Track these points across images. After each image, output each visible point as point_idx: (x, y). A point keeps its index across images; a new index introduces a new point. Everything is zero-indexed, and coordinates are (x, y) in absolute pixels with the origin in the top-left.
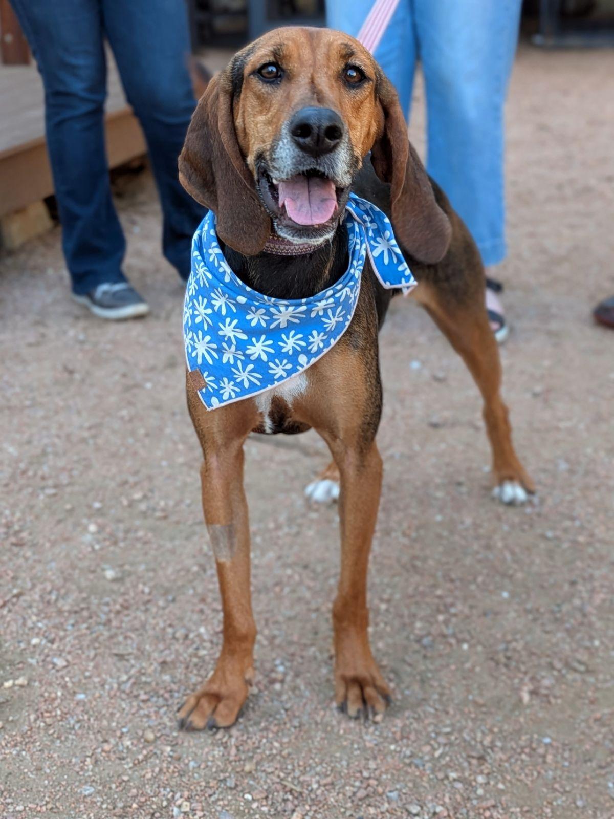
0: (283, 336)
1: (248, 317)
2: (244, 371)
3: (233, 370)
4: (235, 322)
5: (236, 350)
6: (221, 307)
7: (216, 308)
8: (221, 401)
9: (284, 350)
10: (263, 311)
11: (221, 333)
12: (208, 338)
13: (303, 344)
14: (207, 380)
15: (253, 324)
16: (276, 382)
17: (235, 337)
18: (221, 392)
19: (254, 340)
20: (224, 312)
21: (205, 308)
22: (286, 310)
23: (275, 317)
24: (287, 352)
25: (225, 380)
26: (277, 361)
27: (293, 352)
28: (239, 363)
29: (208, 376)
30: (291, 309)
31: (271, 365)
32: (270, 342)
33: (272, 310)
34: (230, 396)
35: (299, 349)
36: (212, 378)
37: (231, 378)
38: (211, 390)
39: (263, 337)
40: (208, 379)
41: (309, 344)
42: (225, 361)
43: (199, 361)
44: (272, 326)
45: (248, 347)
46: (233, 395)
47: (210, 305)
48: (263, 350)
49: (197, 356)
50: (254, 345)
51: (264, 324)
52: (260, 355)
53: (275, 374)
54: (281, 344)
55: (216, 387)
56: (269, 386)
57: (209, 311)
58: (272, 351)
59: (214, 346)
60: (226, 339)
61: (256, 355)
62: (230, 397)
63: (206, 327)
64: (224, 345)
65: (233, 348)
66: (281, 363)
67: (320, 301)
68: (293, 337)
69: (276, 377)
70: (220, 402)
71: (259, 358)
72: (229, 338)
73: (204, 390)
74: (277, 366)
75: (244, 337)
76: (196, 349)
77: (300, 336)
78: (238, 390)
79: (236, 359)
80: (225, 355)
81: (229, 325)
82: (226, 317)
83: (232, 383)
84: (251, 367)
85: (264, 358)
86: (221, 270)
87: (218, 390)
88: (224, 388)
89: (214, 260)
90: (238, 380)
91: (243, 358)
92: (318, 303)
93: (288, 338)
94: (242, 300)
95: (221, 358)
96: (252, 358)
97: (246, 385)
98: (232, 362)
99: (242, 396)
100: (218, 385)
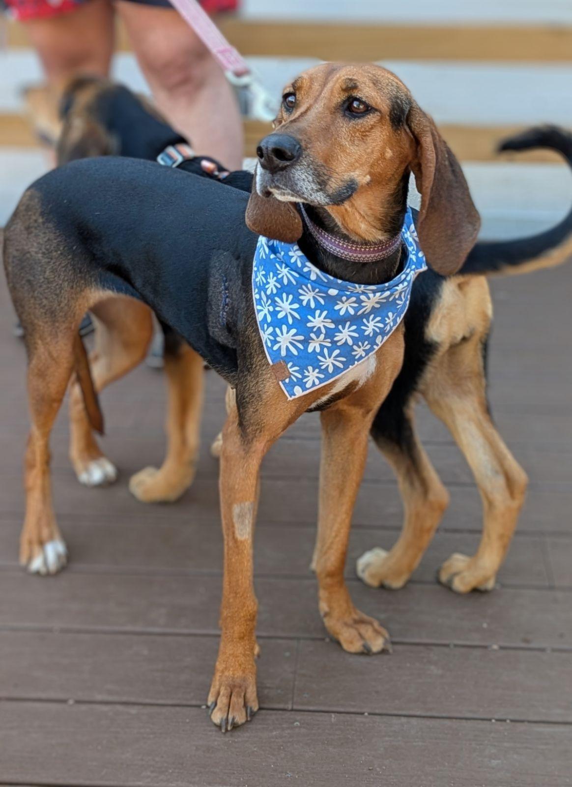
0: (365, 320)
1: (337, 308)
2: (330, 357)
3: (319, 357)
4: (325, 313)
5: (325, 338)
6: (309, 301)
7: (304, 303)
8: (304, 389)
9: (366, 333)
10: (354, 299)
11: (309, 325)
12: (294, 331)
13: (381, 325)
14: (291, 370)
15: (342, 313)
17: (324, 326)
18: (305, 380)
19: (340, 327)
20: (313, 305)
21: (291, 304)
22: (374, 296)
23: (363, 304)
24: (369, 335)
25: (310, 368)
26: (360, 344)
27: (373, 334)
28: (326, 351)
29: (292, 367)
30: (378, 294)
31: (355, 347)
32: (354, 327)
33: (363, 297)
34: (314, 382)
35: (378, 330)
36: (296, 368)
37: (317, 366)
38: (295, 380)
39: (348, 324)
40: (292, 369)
41: (386, 325)
42: (310, 350)
43: (283, 353)
44: (360, 312)
45: (336, 334)
46: (317, 382)
47: (297, 300)
48: (349, 336)
49: (280, 348)
50: (341, 332)
51: (352, 312)
52: (346, 340)
53: (356, 355)
54: (363, 327)
55: (300, 376)
56: (350, 366)
57: (296, 306)
58: (356, 335)
59: (301, 338)
60: (315, 330)
61: (343, 341)
62: (314, 384)
63: (290, 321)
64: (313, 335)
65: (322, 336)
66: (363, 345)
67: (397, 285)
68: (372, 320)
69: (357, 357)
70: (303, 391)
71: (346, 343)
72: (319, 328)
73: (287, 381)
74: (359, 347)
75: (332, 326)
76: (277, 342)
77: (378, 319)
78: (322, 376)
79: (322, 347)
80: (311, 344)
81: (320, 316)
82: (315, 309)
83: (317, 370)
84: (337, 352)
85: (350, 342)
86: (306, 270)
87: (302, 379)
88: (308, 376)
89: (296, 261)
90: (323, 367)
91: (329, 345)
92: (396, 288)
93: (368, 322)
94: (333, 292)
95: (306, 348)
96: (339, 344)
97: (331, 370)
98: (318, 350)
99: (326, 381)
100: (302, 374)
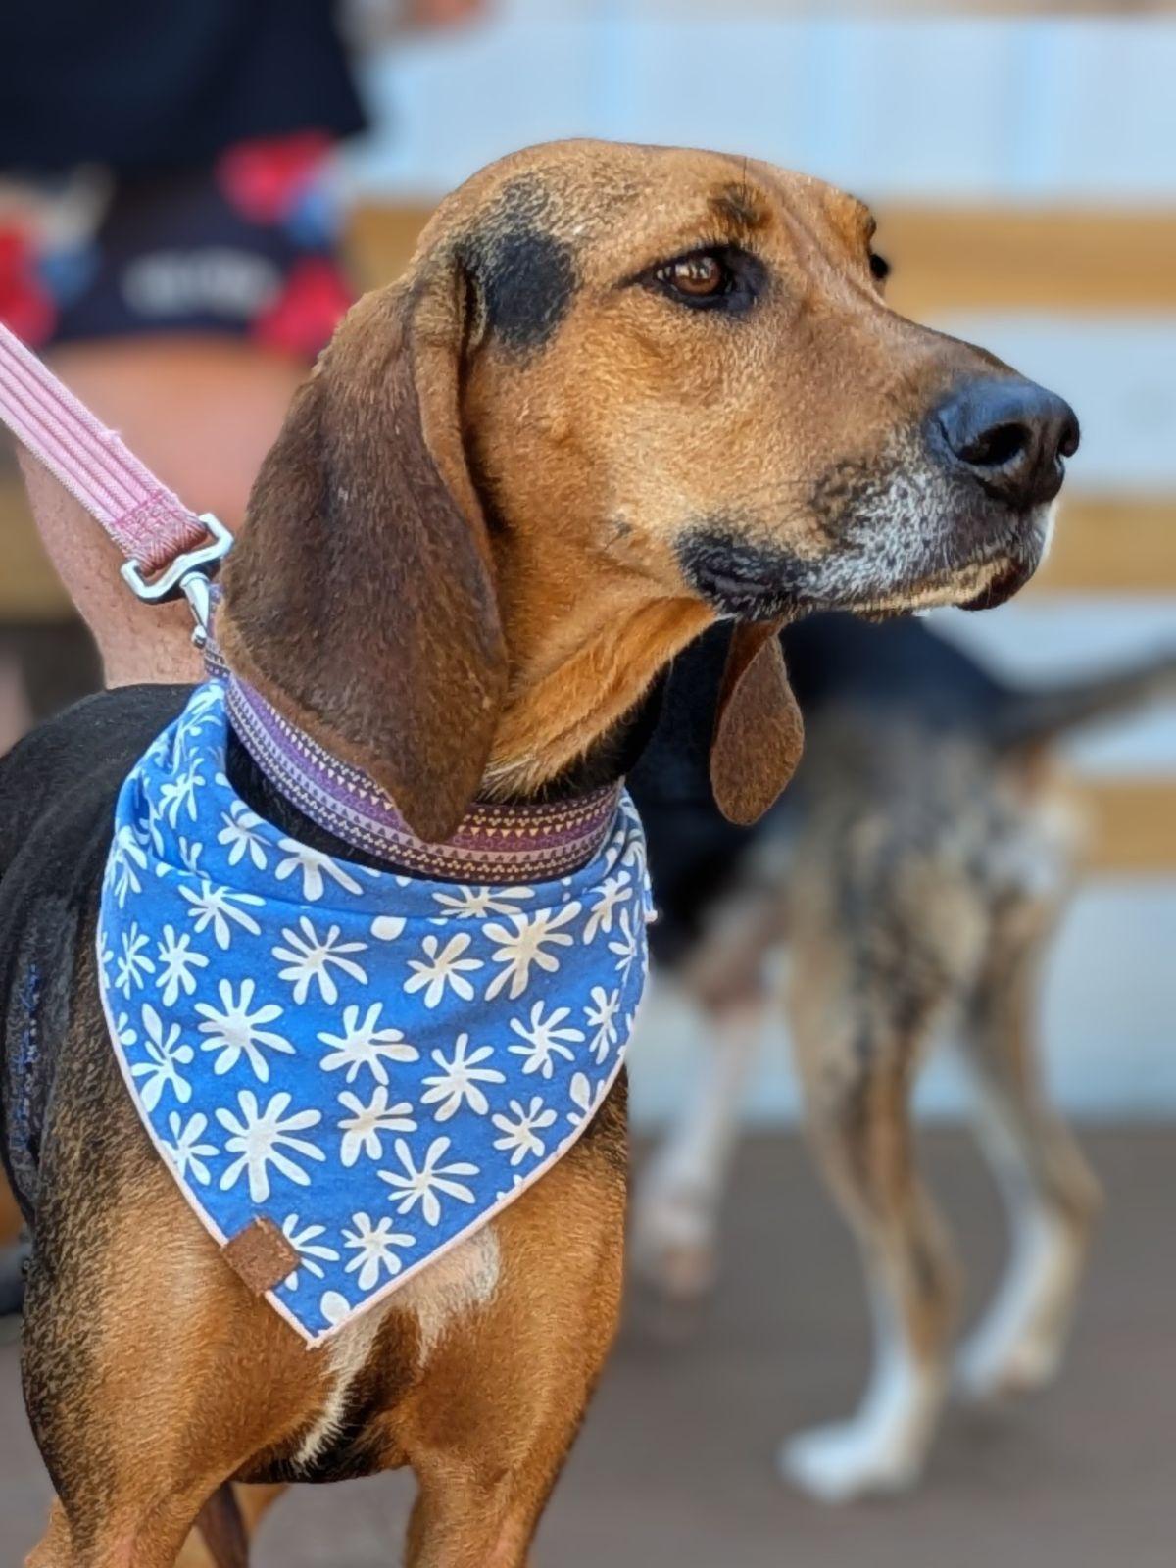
0: (516, 1025)
1: (412, 986)
2: (420, 1169)
3: (384, 1175)
4: (376, 1009)
5: (390, 1104)
6: (314, 981)
7: (300, 994)
8: (355, 1296)
9: (530, 1067)
10: (462, 940)
11: (329, 1064)
12: (281, 1101)
13: (576, 1035)
14: (296, 1243)
15: (432, 1000)
16: (517, 1179)
17: (381, 1058)
18: (351, 1267)
19: (437, 1056)
20: (330, 993)
21: (252, 1010)
22: (531, 921)
23: (499, 957)
24: (539, 1072)
25: (361, 1220)
26: (515, 1106)
27: (555, 1070)
28: (401, 1148)
29: (299, 1229)
30: (543, 915)
31: (499, 1121)
32: (484, 1053)
33: (492, 930)
34: (383, 1267)
35: (569, 1055)
36: (316, 1230)
37: (381, 1207)
38: (319, 1272)
39: (462, 1040)
40: (301, 1237)
41: (591, 1032)
42: (349, 1156)
43: (260, 1189)
44: (493, 991)
45: (428, 1081)
46: (393, 1263)
47: (274, 988)
48: (473, 1082)
49: (244, 1177)
50: (444, 1073)
51: (465, 990)
52: (464, 1097)
53: (511, 1151)
54: (515, 1049)
55: (332, 1255)
56: (500, 1195)
57: (271, 1012)
58: (495, 1076)
59: (310, 1118)
60: (351, 1076)
61: (455, 1102)
62: (385, 1275)
63: (262, 1071)
64: (348, 1099)
65: (381, 1095)
66: (527, 1112)
67: (600, 883)
68: (542, 1022)
69: (516, 1160)
70: (353, 1304)
71: (465, 1108)
72: (365, 1067)
73: (292, 1282)
74: (516, 1120)
75: (409, 1054)
76: (228, 1158)
77: (561, 1013)
78: (407, 1240)
79: (387, 1137)
80: (347, 1137)
81: (358, 1026)
82: (341, 1006)
83: (386, 1223)
84: (440, 1146)
85: (479, 1103)
86: (284, 871)
87: (343, 1263)
88: (361, 1249)
89: (247, 853)
90: (404, 1209)
91: (410, 1126)
92: (599, 889)
93: (531, 1030)
94: (387, 927)
95: (334, 1154)
96: (442, 1115)
97: (432, 1213)
98: (375, 1152)
99: (423, 1255)
100: (338, 1244)
